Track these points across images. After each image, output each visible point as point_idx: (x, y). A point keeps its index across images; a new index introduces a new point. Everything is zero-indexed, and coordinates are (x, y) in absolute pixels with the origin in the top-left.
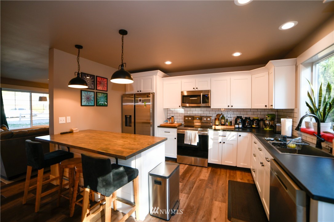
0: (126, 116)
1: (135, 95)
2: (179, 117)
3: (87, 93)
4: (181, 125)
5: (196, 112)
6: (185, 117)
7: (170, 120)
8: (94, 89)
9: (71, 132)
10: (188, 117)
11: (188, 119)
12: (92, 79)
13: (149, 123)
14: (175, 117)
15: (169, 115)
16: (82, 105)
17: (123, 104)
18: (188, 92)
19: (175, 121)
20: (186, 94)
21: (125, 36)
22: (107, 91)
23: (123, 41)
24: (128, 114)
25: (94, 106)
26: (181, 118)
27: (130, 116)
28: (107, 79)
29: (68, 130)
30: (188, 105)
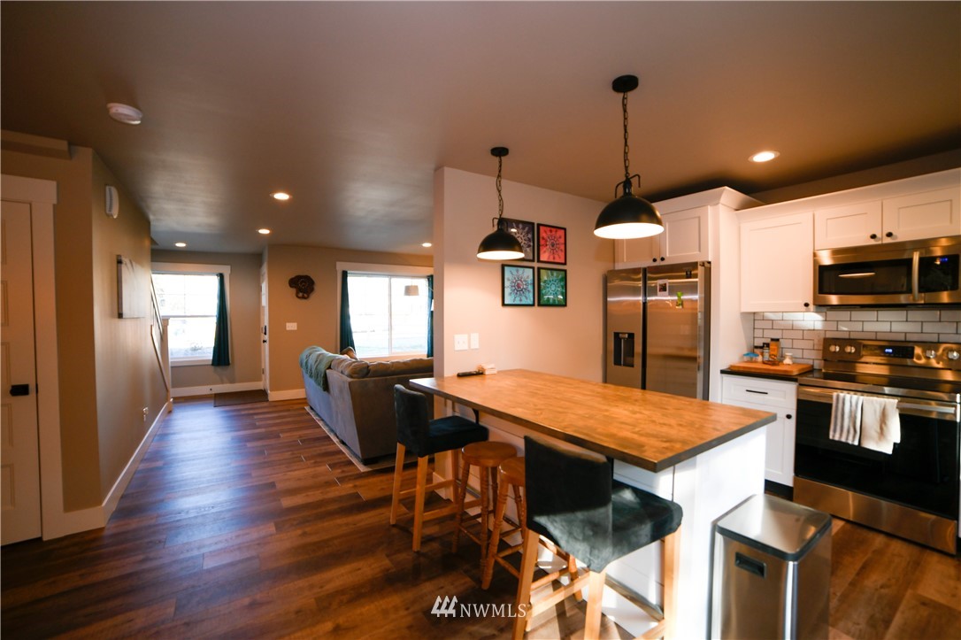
0: (617, 335)
1: (645, 270)
2: (798, 344)
3: (517, 271)
4: (810, 371)
5: (884, 327)
6: (828, 342)
7: (766, 351)
8: (533, 261)
9: (480, 373)
10: (843, 342)
11: (842, 349)
12: (528, 233)
13: (694, 359)
14: (783, 343)
15: (758, 333)
16: (506, 303)
17: (609, 299)
18: (836, 252)
19: (783, 357)
20: (826, 260)
21: (630, 95)
22: (565, 264)
23: (625, 111)
24: (624, 329)
25: (533, 305)
26: (808, 344)
27: (631, 336)
28: (565, 229)
29: (473, 369)
30: (834, 299)
